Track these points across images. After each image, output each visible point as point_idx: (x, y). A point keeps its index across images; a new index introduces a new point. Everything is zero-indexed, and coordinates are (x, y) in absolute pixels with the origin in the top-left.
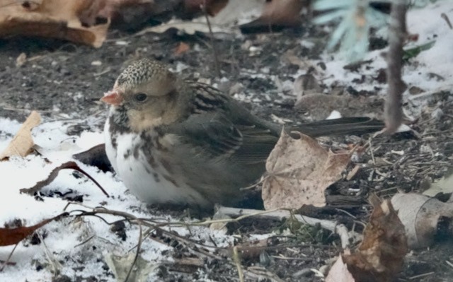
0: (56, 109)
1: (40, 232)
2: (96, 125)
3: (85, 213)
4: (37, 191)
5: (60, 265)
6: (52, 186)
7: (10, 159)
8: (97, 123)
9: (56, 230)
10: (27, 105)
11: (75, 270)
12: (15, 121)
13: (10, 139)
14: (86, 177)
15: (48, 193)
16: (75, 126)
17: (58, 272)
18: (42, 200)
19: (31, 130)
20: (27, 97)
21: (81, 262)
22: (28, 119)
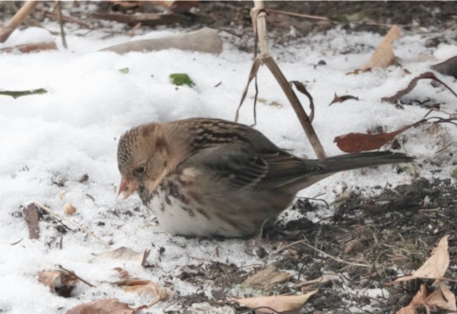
0: (415, 23)
1: (399, 137)
2: (452, 38)
3: (442, 120)
4: (398, 100)
5: (419, 168)
6: (411, 95)
7: (373, 70)
8: (453, 36)
9: (415, 136)
10: (389, 20)
11: (433, 172)
12: (377, 35)
13: (373, 51)
14: (443, 86)
15: (408, 101)
16: (433, 39)
17: (417, 175)
18: (402, 108)
19: (392, 43)
20: (388, 12)
21: (438, 165)
22: (389, 33)
